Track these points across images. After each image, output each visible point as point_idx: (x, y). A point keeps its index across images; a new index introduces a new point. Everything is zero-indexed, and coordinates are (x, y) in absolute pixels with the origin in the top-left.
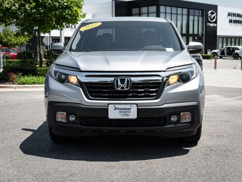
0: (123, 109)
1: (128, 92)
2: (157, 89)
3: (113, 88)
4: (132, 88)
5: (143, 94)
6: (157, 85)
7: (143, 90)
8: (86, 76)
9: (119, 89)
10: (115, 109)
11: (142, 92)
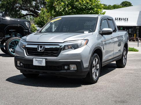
0: (39, 61)
1: (43, 53)
2: (57, 52)
3: (37, 50)
4: (45, 50)
6: (58, 50)
7: (50, 52)
9: (39, 51)
10: (36, 60)
11: (50, 53)
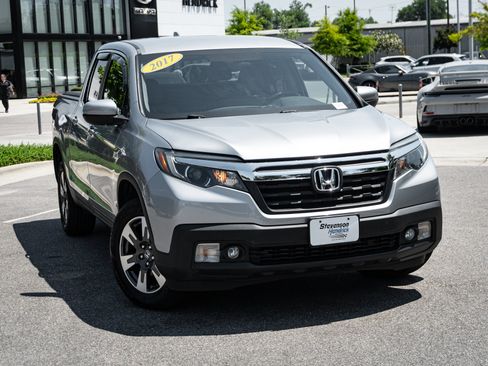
0: (335, 226)
1: (337, 194)
2: (383, 184)
3: (312, 188)
4: (344, 185)
5: (361, 196)
7: (360, 188)
8: (258, 170)
9: (323, 189)
10: (322, 227)
11: (358, 192)
